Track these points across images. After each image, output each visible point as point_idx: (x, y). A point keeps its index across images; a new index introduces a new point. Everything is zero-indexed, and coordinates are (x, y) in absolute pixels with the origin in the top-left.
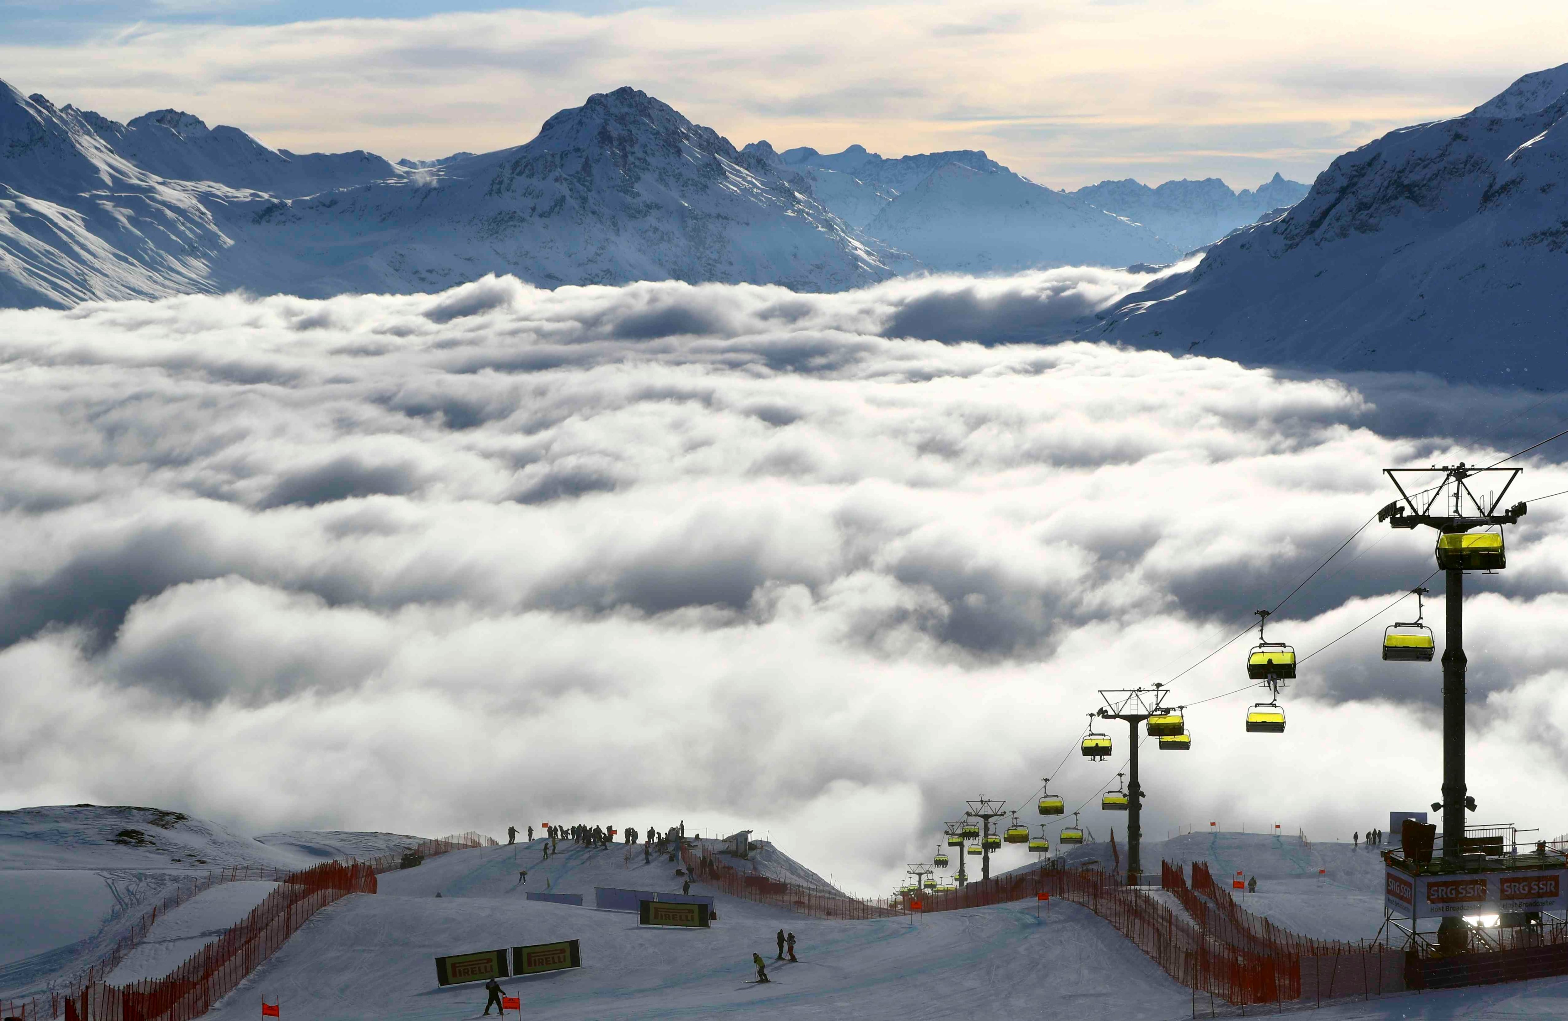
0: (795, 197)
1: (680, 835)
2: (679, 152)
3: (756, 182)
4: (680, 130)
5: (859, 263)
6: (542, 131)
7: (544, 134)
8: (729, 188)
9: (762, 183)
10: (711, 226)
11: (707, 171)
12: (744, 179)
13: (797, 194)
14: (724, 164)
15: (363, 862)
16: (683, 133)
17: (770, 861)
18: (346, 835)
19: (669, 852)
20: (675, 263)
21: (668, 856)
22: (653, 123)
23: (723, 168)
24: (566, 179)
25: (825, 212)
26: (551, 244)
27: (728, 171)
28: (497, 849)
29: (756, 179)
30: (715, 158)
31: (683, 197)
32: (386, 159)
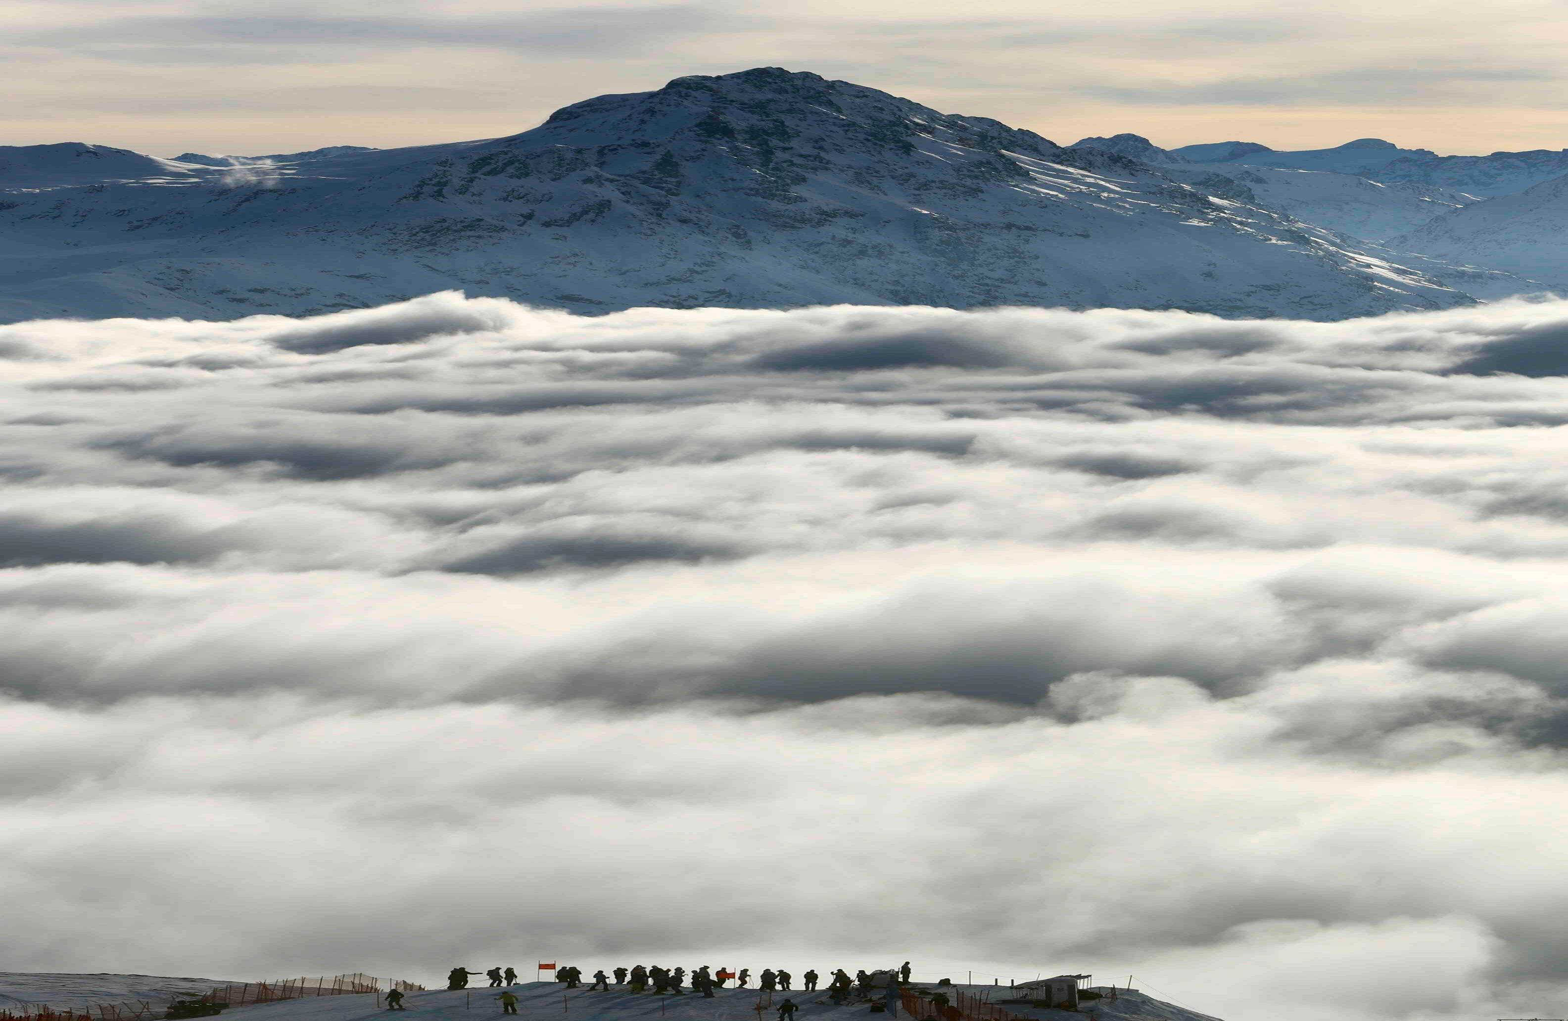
0: (1210, 204)
1: (901, 979)
2: (907, 148)
3: (1108, 185)
4: (910, 121)
5: (1376, 283)
6: (548, 122)
7: (553, 125)
8: (1038, 193)
9: (1122, 186)
10: (986, 239)
11: (981, 171)
12: (1075, 180)
13: (1212, 199)
14: (1022, 162)
15: (68, 1010)
16: (917, 124)
17: (1134, 1013)
18: (25, 978)
19: (870, 1000)
20: (897, 283)
21: (870, 1005)
22: (840, 112)
23: (1021, 167)
24: (612, 181)
25: (1288, 221)
26: (573, 260)
27: (1033, 171)
28: (423, 995)
29: (1109, 182)
30: (1003, 156)
31: (919, 202)
32: (143, 154)
